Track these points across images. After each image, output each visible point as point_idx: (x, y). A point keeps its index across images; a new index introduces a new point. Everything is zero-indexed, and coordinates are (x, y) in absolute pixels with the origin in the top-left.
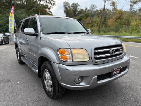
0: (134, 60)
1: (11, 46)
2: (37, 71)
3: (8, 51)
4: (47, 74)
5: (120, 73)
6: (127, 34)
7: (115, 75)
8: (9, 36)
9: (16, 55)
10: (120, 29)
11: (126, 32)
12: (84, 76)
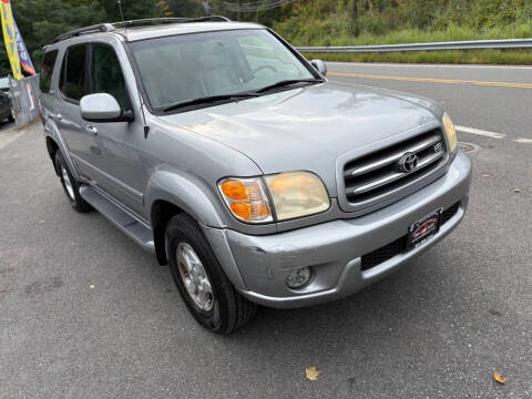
0: (490, 147)
1: (23, 132)
2: (152, 243)
3: (20, 160)
4: (191, 258)
5: (437, 230)
6: (464, 31)
7: (420, 241)
8: (7, 90)
9: (59, 179)
10: (437, 13)
11: (460, 25)
12: (318, 263)
